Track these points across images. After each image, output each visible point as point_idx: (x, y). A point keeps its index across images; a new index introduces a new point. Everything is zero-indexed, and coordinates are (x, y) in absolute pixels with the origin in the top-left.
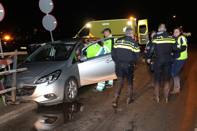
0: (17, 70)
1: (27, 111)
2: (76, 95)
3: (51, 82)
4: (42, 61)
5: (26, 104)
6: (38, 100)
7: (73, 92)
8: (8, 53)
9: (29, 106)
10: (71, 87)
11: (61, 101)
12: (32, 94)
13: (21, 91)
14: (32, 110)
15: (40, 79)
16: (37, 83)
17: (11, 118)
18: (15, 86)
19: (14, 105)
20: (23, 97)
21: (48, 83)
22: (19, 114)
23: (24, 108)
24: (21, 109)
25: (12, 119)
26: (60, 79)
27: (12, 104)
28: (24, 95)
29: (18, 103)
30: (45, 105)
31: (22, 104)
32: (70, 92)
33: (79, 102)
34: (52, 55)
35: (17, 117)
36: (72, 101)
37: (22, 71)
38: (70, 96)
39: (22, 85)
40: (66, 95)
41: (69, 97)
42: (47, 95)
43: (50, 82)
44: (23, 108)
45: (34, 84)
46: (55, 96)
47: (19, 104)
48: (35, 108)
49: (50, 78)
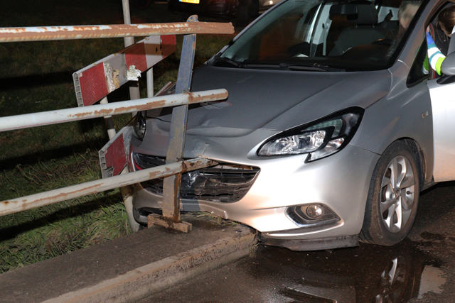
0: (191, 98)
1: (216, 263)
2: (413, 217)
3: (322, 155)
4: (282, 65)
5: (214, 233)
6: (263, 224)
7: (399, 203)
8: (166, 26)
9: (226, 245)
10: (396, 182)
11: (352, 236)
12: (239, 197)
13: (200, 179)
14: (234, 261)
15: (272, 140)
16: (260, 155)
17: (159, 284)
18: (179, 160)
19: (171, 231)
20: (202, 205)
21: (307, 161)
22: (190, 273)
23: (207, 247)
24: (195, 252)
25: (163, 290)
26: (355, 148)
27: (162, 228)
28: (207, 196)
29: (183, 227)
30: (285, 245)
31: (200, 232)
32: (390, 204)
33: (421, 248)
34: (316, 42)
35: (180, 283)
36: (397, 242)
37: (209, 100)
38: (388, 221)
39: (203, 156)
40: (374, 215)
41: (384, 225)
42: (299, 207)
43: (315, 155)
44: (204, 248)
45: (251, 158)
46: (330, 217)
47: (189, 231)
48: (247, 252)
49: (317, 139)
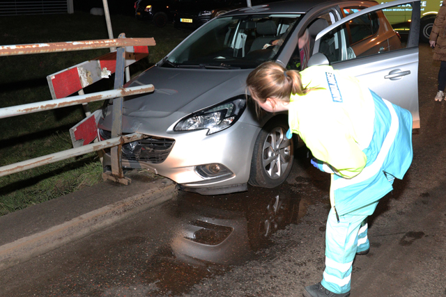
0: (123, 92)
1: (146, 206)
2: (290, 167)
3: (218, 129)
4: (201, 65)
5: (147, 184)
6: (180, 178)
7: (279, 159)
8: (97, 42)
9: (154, 194)
10: (276, 145)
11: (243, 185)
12: (163, 160)
13: (137, 148)
14: (160, 204)
15: (184, 120)
16: (177, 131)
17: (98, 226)
18: (119, 135)
19: (117, 184)
20: (142, 164)
21: (207, 135)
22: (123, 216)
23: (138, 197)
24: (128, 201)
25: (102, 229)
26: (241, 123)
27: (111, 183)
28: (142, 159)
29: (125, 181)
30: (197, 191)
31: (138, 184)
32: (272, 160)
34: (238, 47)
35: (116, 223)
36: (276, 186)
37: (138, 93)
38: (270, 172)
39: (138, 134)
40: (258, 169)
41: (267, 175)
42: (204, 166)
43: (213, 130)
44: (135, 197)
45: (170, 133)
47: (129, 183)
48: (170, 197)
49: (216, 118)
